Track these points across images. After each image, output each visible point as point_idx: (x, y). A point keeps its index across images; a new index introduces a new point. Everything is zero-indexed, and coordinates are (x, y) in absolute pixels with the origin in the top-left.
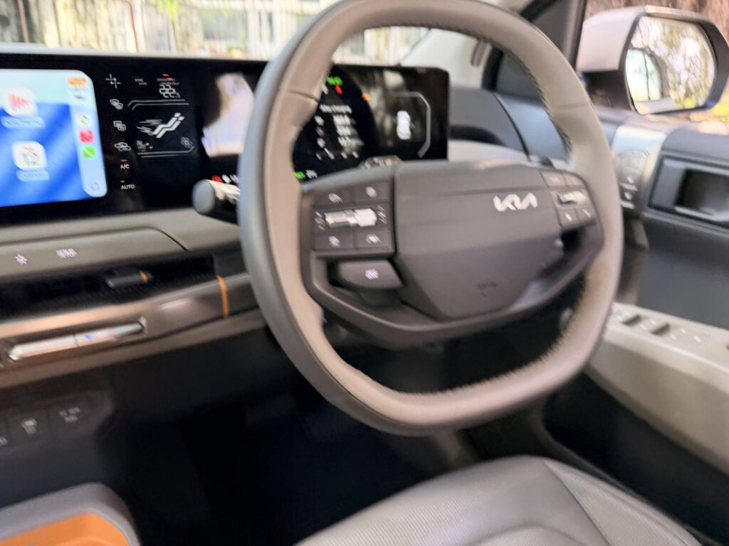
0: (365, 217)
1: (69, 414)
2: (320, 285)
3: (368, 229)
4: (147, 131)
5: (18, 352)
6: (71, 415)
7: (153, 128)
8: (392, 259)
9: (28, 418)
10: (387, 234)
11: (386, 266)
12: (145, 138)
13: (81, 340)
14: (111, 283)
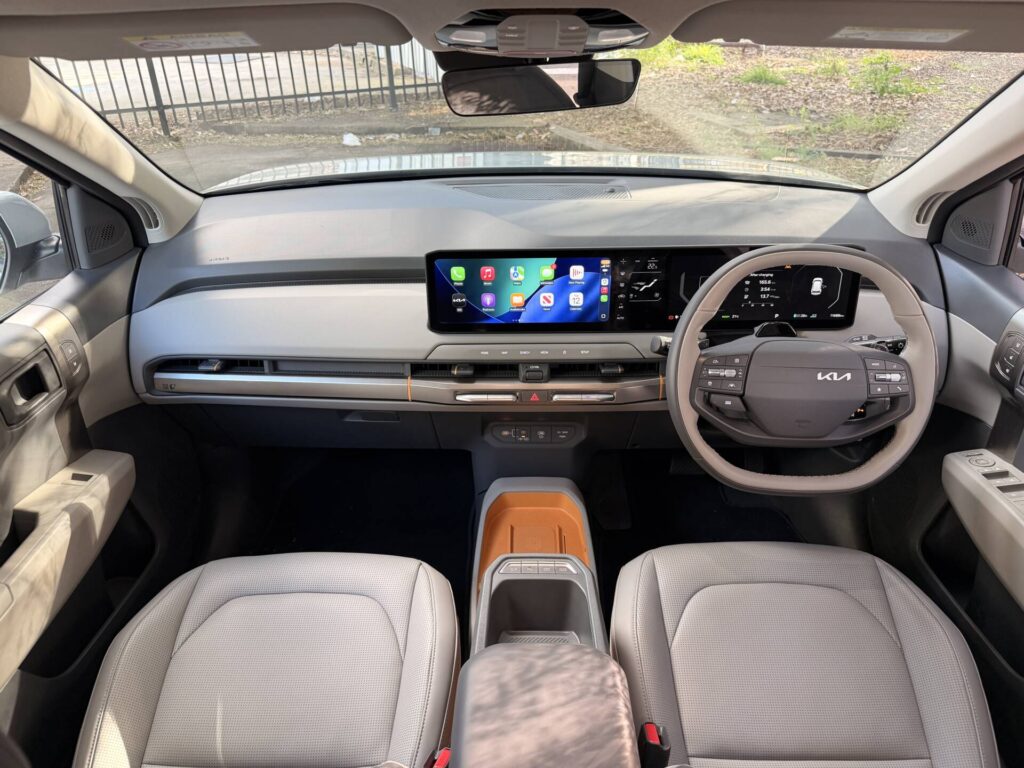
0: (730, 373)
1: (562, 434)
2: (699, 404)
3: (731, 379)
4: (637, 288)
5: (556, 398)
6: (563, 435)
7: (641, 287)
8: (741, 397)
9: (542, 430)
10: (741, 383)
11: (738, 400)
12: (635, 292)
13: (585, 398)
14: (603, 371)
